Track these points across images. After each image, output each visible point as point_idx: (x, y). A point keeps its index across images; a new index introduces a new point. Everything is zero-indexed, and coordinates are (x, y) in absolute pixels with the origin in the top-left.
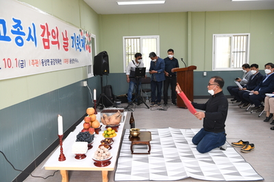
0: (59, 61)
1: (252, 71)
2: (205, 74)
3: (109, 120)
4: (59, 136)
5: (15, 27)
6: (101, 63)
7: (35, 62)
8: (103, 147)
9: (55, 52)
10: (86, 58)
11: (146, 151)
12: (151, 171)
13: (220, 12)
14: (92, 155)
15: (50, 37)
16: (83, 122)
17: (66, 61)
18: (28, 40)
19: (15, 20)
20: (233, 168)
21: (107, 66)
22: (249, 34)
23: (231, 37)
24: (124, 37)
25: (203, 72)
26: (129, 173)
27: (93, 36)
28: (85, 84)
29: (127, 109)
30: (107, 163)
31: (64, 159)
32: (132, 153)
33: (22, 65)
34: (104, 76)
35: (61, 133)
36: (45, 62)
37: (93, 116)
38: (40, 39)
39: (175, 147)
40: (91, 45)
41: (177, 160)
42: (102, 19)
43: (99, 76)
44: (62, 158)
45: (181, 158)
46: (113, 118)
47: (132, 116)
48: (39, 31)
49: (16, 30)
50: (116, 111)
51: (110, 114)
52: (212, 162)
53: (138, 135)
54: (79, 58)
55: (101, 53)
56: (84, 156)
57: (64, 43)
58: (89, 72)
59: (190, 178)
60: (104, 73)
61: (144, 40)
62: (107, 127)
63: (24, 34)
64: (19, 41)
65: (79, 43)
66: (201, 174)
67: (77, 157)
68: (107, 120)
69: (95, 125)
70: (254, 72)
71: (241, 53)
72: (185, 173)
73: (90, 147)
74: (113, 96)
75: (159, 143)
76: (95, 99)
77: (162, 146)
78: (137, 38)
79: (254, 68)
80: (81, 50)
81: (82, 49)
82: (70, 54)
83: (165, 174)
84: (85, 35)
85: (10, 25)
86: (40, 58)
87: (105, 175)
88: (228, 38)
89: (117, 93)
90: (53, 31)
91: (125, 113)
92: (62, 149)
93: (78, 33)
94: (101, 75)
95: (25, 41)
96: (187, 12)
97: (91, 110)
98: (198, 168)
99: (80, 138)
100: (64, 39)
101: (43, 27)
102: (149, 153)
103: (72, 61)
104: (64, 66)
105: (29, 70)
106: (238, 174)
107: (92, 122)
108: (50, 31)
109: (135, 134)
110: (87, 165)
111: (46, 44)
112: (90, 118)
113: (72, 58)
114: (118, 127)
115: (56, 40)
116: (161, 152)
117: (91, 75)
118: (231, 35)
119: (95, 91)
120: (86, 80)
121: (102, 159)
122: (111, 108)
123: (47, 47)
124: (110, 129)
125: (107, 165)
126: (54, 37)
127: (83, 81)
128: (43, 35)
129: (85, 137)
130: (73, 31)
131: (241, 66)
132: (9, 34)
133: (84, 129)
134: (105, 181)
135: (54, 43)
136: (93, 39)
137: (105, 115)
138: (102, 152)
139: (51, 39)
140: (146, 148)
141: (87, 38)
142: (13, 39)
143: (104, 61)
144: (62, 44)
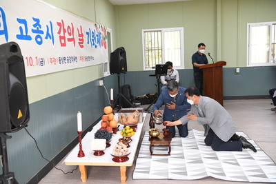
0: (75, 59)
2: (238, 70)
3: (127, 119)
4: (78, 132)
5: (35, 26)
6: (118, 61)
7: (52, 61)
8: (121, 143)
9: (71, 49)
10: (102, 55)
11: (167, 152)
12: (170, 171)
14: (110, 152)
15: (66, 34)
17: (82, 58)
18: (46, 38)
19: (35, 20)
20: (260, 170)
21: (124, 63)
23: (270, 26)
24: (143, 31)
25: (235, 69)
26: (148, 172)
27: (109, 30)
28: (101, 83)
29: (146, 110)
30: (125, 158)
31: (83, 155)
32: (152, 154)
33: (42, 63)
34: (122, 75)
35: (80, 129)
36: (62, 60)
37: (110, 116)
38: (56, 37)
39: (197, 149)
40: (107, 41)
41: (199, 161)
42: (117, 11)
43: (116, 74)
44: (81, 154)
45: (203, 159)
46: (131, 118)
47: (152, 116)
48: (56, 28)
49: (36, 29)
50: (135, 111)
51: (128, 114)
53: (157, 136)
54: (94, 56)
55: (118, 50)
56: (102, 153)
57: (80, 40)
58: (106, 70)
59: (210, 178)
60: (121, 71)
61: (166, 33)
62: (125, 127)
63: (42, 32)
64: (39, 40)
65: (94, 38)
66: (223, 174)
67: (96, 153)
68: (124, 120)
69: (113, 124)
72: (206, 173)
73: (108, 145)
74: (132, 97)
75: (181, 145)
76: (112, 98)
77: (183, 148)
78: (158, 31)
80: (96, 47)
81: (98, 45)
82: (84, 52)
83: (185, 174)
84: (100, 30)
85: (30, 27)
86: (57, 56)
87: (123, 171)
89: (136, 94)
90: (69, 27)
91: (145, 114)
92: (81, 146)
93: (93, 28)
94: (118, 73)
95: (44, 39)
97: (108, 109)
98: (221, 169)
99: (98, 135)
100: (80, 35)
101: (59, 24)
102: (169, 154)
103: (87, 58)
104: (80, 64)
105: (48, 68)
107: (109, 121)
108: (66, 28)
109: (154, 134)
110: (106, 160)
111: (63, 41)
112: (108, 117)
113: (87, 56)
114: (136, 127)
115: (72, 37)
116: (182, 154)
117: (107, 73)
119: (112, 90)
120: (101, 79)
121: (120, 155)
122: (128, 109)
123: (63, 45)
124: (128, 127)
125: (125, 161)
126: (70, 34)
127: (99, 79)
128: (59, 33)
129: (103, 135)
130: (88, 26)
132: (30, 33)
133: (102, 128)
134: (123, 178)
135: (70, 40)
136: (109, 33)
137: (123, 114)
138: (120, 147)
139: (67, 36)
140: (167, 150)
141: (102, 32)
142: (33, 38)
143: (121, 58)
144: (77, 41)
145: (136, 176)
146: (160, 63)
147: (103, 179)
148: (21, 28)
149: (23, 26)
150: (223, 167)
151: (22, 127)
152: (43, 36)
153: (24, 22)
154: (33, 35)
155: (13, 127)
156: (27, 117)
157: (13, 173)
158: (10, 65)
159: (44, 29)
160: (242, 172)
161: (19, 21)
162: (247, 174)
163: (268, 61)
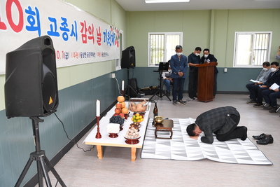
0: (93, 54)
1: (272, 69)
2: (226, 70)
3: (136, 107)
4: (97, 117)
5: (62, 24)
6: (128, 58)
7: (75, 55)
8: (133, 128)
9: (91, 46)
10: (115, 53)
11: (169, 136)
12: (172, 152)
13: (243, 10)
14: (123, 135)
15: (88, 33)
16: (115, 107)
17: (99, 54)
18: (71, 35)
19: (63, 19)
20: (247, 154)
21: (133, 60)
22: (271, 32)
23: (253, 35)
24: (149, 33)
25: (223, 69)
26: (154, 153)
27: (121, 31)
28: (113, 76)
29: (150, 100)
30: (136, 141)
31: (100, 137)
32: (156, 137)
33: (67, 57)
34: (131, 69)
35: (98, 114)
36: (83, 55)
37: (123, 104)
40: (119, 40)
42: (130, 16)
43: (126, 69)
44: (98, 136)
45: (199, 143)
46: (140, 106)
47: (156, 105)
48: (79, 27)
49: (63, 27)
50: (142, 101)
51: (137, 103)
52: (228, 148)
53: (162, 122)
54: (109, 53)
55: (128, 48)
56: (116, 135)
57: (98, 38)
58: (117, 65)
59: (207, 159)
60: (131, 67)
61: (168, 36)
62: (135, 114)
63: (69, 31)
64: (65, 36)
65: (110, 38)
66: (217, 157)
67: (111, 135)
68: (134, 108)
69: (125, 111)
70: (274, 69)
71: (263, 51)
72: (202, 155)
73: (121, 129)
74: (137, 88)
75: (180, 131)
76: (123, 89)
77: (182, 133)
78: (161, 34)
79: (274, 65)
80: (111, 45)
81: (112, 43)
82: (101, 49)
83: (185, 155)
84: (114, 31)
85: (59, 25)
86: (79, 52)
87: (134, 151)
88: (250, 36)
90: (90, 27)
91: (150, 103)
92: (98, 129)
93: (109, 29)
94: (128, 68)
95: (69, 36)
96: (211, 10)
97: (121, 98)
98: (215, 152)
99: (113, 120)
100: (98, 35)
101: (82, 24)
102: (171, 138)
103: (104, 54)
104: (98, 59)
105: (72, 61)
106: (250, 159)
107: (122, 108)
108: (88, 28)
109: (159, 121)
110: (119, 142)
111: (84, 38)
112: (120, 105)
113: (103, 52)
114: (144, 114)
115: (92, 35)
116: (182, 138)
117: (119, 68)
118: (253, 33)
119: (123, 82)
120: (114, 72)
121: (132, 138)
122: (137, 99)
123: (85, 42)
124: (138, 114)
125: (136, 143)
126: (90, 33)
127: (112, 73)
128: (82, 31)
129: (117, 120)
130: (105, 28)
131: (262, 64)
132: (59, 31)
133: (116, 114)
134: (133, 157)
135: (90, 38)
136: (121, 34)
137: (133, 103)
138: (132, 131)
139: (88, 35)
140: (169, 134)
141: (116, 33)
142: (61, 35)
143: (131, 56)
144: (96, 39)
145: (143, 155)
146: (162, 61)
147: (116, 157)
148: (51, 26)
149: (53, 24)
150: (216, 151)
151: (52, 112)
152: (69, 33)
153: (53, 20)
154: (61, 33)
155: (45, 112)
156: (56, 103)
157: (44, 151)
158: (43, 56)
159: (70, 27)
160: (232, 155)
161: (51, 19)
162: (236, 157)
163: (250, 64)
